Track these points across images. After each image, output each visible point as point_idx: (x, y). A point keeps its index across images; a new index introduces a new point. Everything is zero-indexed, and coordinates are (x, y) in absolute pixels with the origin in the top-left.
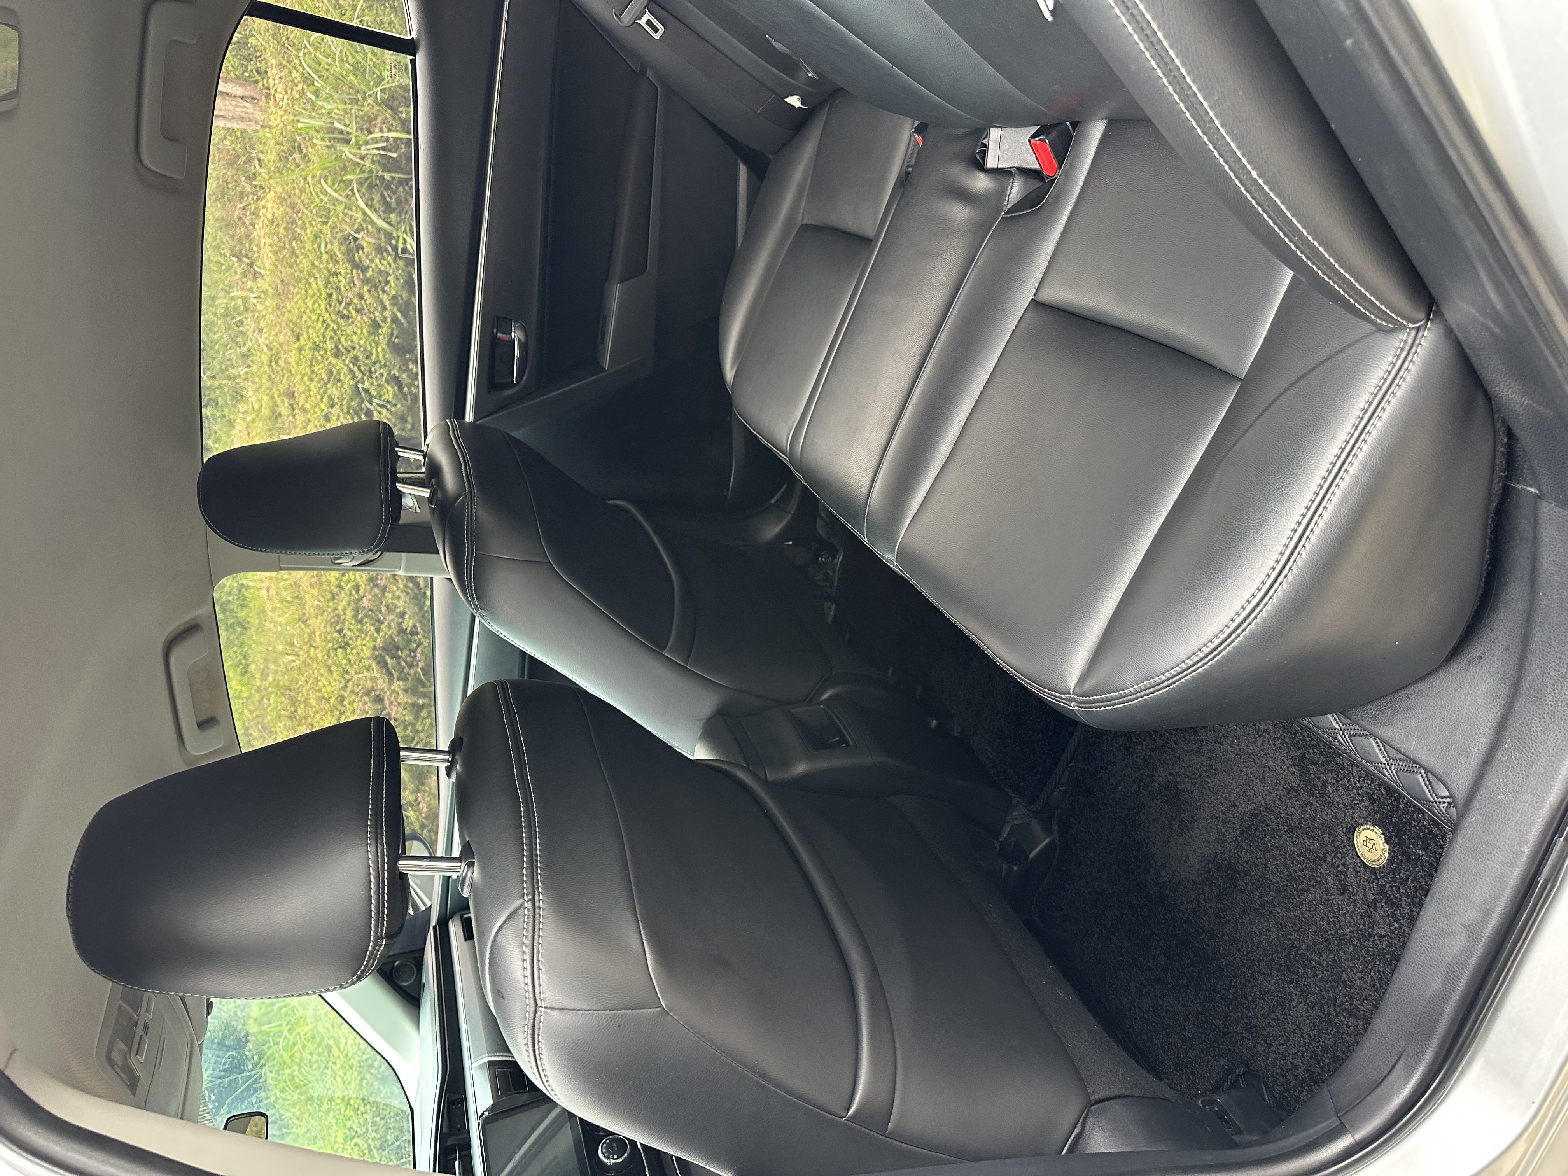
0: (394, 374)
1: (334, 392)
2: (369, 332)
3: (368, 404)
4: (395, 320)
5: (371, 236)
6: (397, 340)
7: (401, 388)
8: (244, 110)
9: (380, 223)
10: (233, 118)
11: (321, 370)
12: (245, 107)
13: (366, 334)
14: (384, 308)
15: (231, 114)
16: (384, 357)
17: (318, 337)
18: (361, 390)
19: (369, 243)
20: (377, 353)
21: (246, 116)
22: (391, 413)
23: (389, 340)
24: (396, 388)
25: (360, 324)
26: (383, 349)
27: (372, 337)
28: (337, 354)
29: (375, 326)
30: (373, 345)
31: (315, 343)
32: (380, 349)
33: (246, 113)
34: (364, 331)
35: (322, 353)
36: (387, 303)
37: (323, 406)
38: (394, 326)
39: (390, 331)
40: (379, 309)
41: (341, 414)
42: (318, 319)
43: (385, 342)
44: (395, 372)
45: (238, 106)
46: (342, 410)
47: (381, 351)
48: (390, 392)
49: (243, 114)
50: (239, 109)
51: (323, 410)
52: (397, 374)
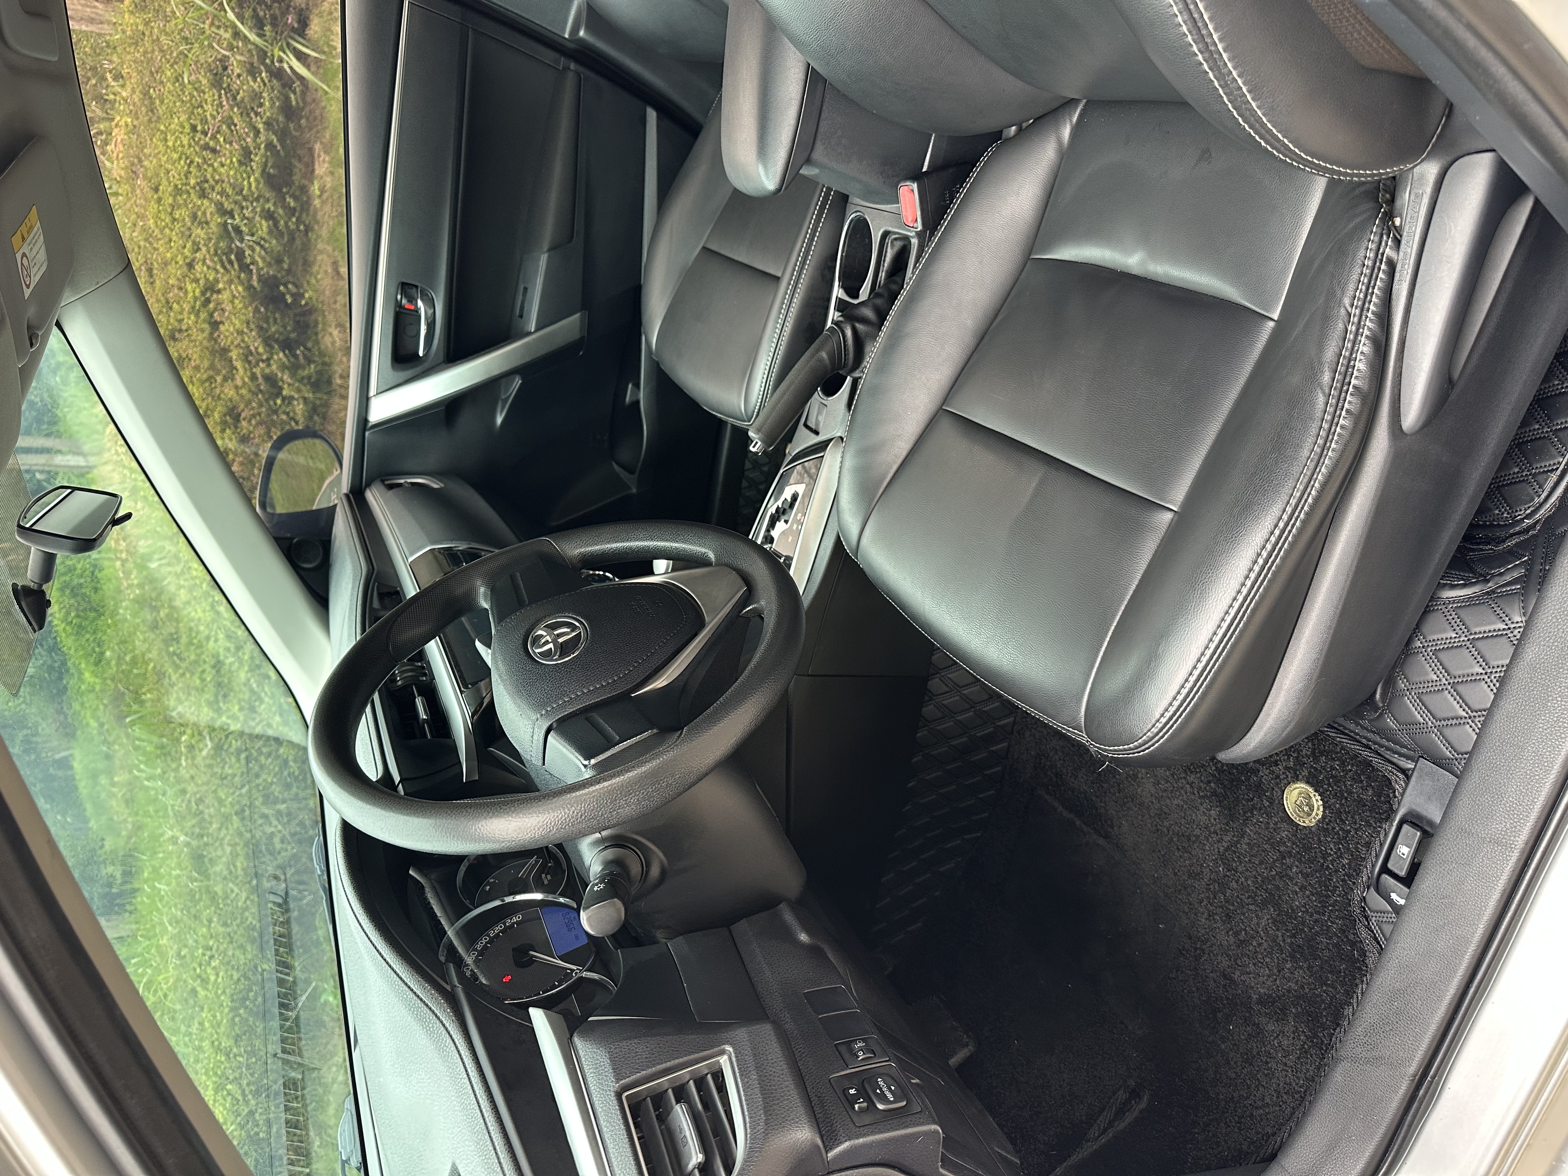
0: (269, 209)
1: (199, 233)
2: (239, 161)
3: (238, 244)
4: (270, 146)
5: (242, 54)
6: (271, 171)
7: (276, 224)
8: (94, 10)
9: (252, 37)
10: (82, 19)
11: (182, 213)
12: (95, 7)
13: (236, 165)
14: (257, 132)
15: (80, 15)
16: (257, 188)
17: (181, 179)
18: (230, 227)
19: (239, 62)
20: (250, 184)
21: (97, 17)
22: (265, 250)
23: (263, 171)
24: (271, 222)
25: (230, 154)
26: (256, 180)
27: (244, 167)
28: (203, 195)
29: (247, 154)
30: (244, 175)
31: (176, 186)
32: (252, 179)
33: (97, 14)
34: (234, 160)
35: (185, 197)
36: (261, 126)
37: (186, 251)
38: (269, 153)
39: (264, 160)
40: (252, 135)
41: (207, 256)
42: (180, 158)
43: (259, 171)
44: (270, 206)
45: (88, 6)
46: (209, 252)
47: (253, 182)
48: (263, 227)
49: (93, 16)
50: (88, 10)
51: (186, 257)
52: (272, 209)
